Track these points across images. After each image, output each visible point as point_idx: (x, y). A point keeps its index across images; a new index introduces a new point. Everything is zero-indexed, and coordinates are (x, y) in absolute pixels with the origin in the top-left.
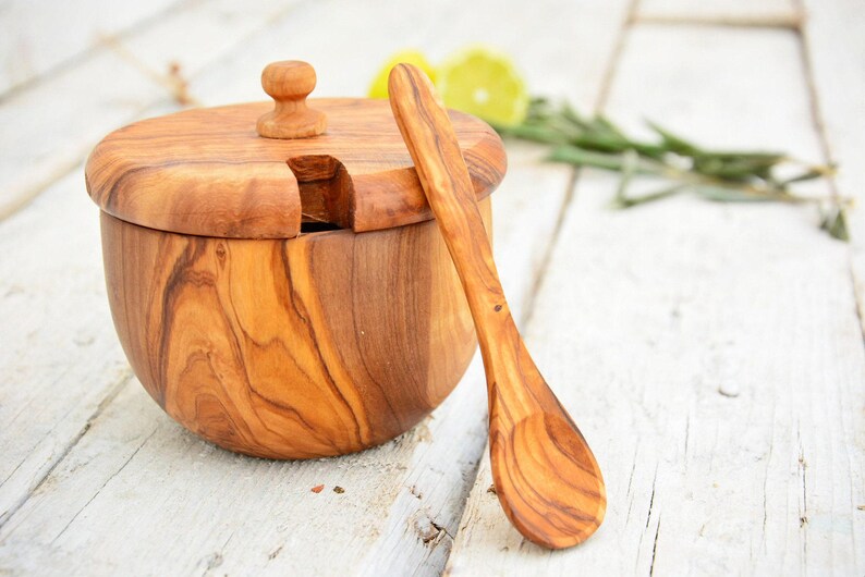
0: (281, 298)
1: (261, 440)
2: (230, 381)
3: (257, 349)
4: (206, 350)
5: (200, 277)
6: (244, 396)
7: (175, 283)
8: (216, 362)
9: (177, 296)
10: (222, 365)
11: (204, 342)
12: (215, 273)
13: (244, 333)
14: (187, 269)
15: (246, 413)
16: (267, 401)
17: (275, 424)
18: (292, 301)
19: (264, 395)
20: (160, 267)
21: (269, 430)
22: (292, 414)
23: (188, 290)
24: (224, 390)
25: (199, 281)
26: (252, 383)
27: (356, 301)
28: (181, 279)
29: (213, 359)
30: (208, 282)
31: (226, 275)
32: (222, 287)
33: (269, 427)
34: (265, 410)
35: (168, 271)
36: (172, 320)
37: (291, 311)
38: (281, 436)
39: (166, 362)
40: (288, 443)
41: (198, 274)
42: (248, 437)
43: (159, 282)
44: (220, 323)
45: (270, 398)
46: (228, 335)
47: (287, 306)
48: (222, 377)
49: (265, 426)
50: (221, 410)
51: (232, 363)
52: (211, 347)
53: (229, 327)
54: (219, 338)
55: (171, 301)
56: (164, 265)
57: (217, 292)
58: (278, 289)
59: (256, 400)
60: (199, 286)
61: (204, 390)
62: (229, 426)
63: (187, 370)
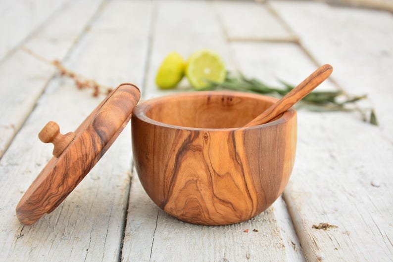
0: (231, 155)
1: (212, 217)
2: (205, 192)
3: (219, 178)
4: (195, 179)
5: (195, 148)
6: (210, 198)
7: (183, 150)
8: (200, 184)
9: (184, 156)
10: (202, 185)
11: (195, 176)
12: (202, 145)
13: (214, 171)
14: (189, 144)
15: (209, 205)
16: (220, 200)
17: (221, 210)
18: (235, 156)
19: (220, 197)
20: (175, 144)
21: (218, 213)
22: (229, 205)
23: (189, 153)
24: (201, 195)
25: (194, 149)
26: (215, 192)
27: (260, 156)
28: (186, 149)
29: (198, 182)
30: (200, 149)
31: (208, 146)
32: (205, 151)
33: (218, 211)
34: (219, 204)
35: (179, 145)
36: (180, 166)
37: (235, 161)
38: (222, 215)
39: (174, 185)
40: (223, 218)
41: (194, 146)
42: (206, 216)
43: (174, 151)
44: (203, 167)
45: (222, 199)
46: (206, 172)
47: (233, 159)
48: (201, 190)
49: (216, 211)
50: (198, 205)
51: (207, 184)
52: (198, 177)
53: (207, 168)
54: (202, 174)
55: (180, 158)
56: (177, 143)
57: (203, 154)
58: (230, 152)
59: (215, 199)
60: (194, 152)
61: (191, 196)
62: (200, 212)
63: (185, 187)
